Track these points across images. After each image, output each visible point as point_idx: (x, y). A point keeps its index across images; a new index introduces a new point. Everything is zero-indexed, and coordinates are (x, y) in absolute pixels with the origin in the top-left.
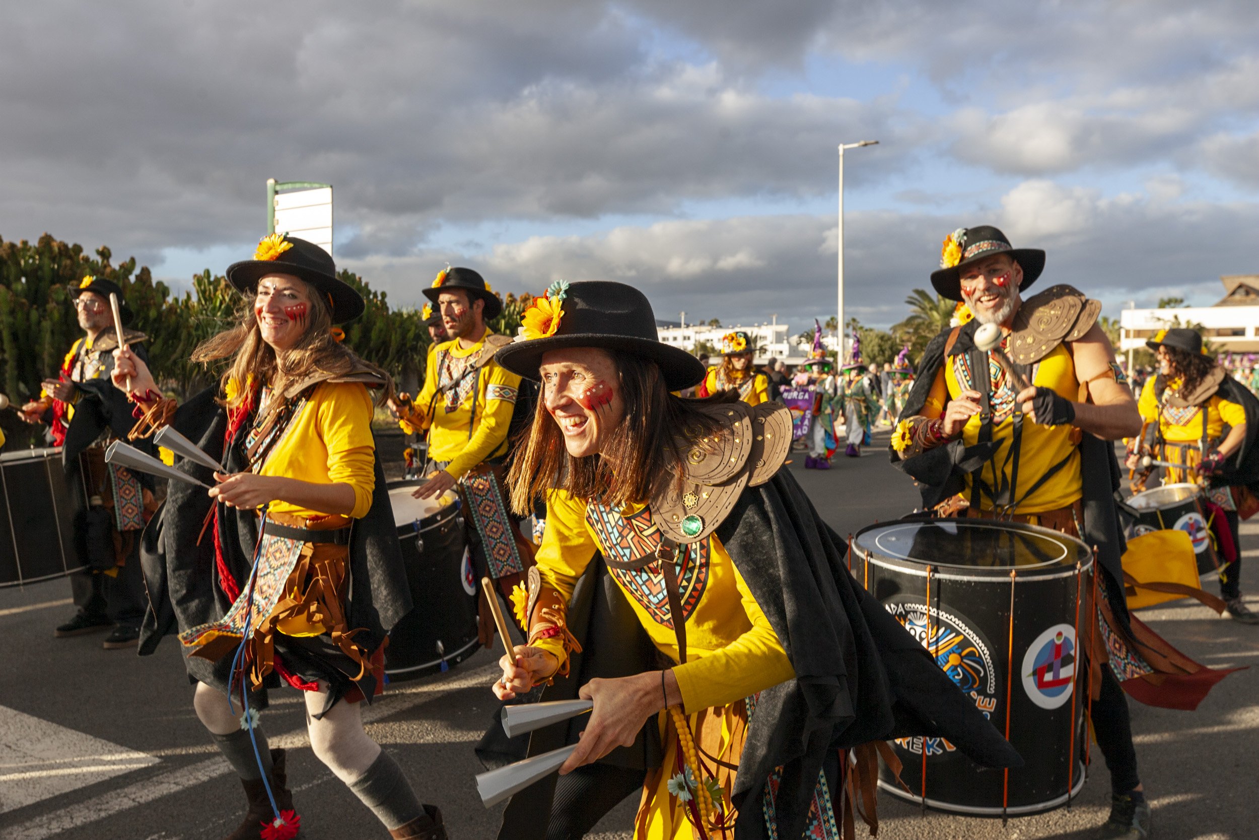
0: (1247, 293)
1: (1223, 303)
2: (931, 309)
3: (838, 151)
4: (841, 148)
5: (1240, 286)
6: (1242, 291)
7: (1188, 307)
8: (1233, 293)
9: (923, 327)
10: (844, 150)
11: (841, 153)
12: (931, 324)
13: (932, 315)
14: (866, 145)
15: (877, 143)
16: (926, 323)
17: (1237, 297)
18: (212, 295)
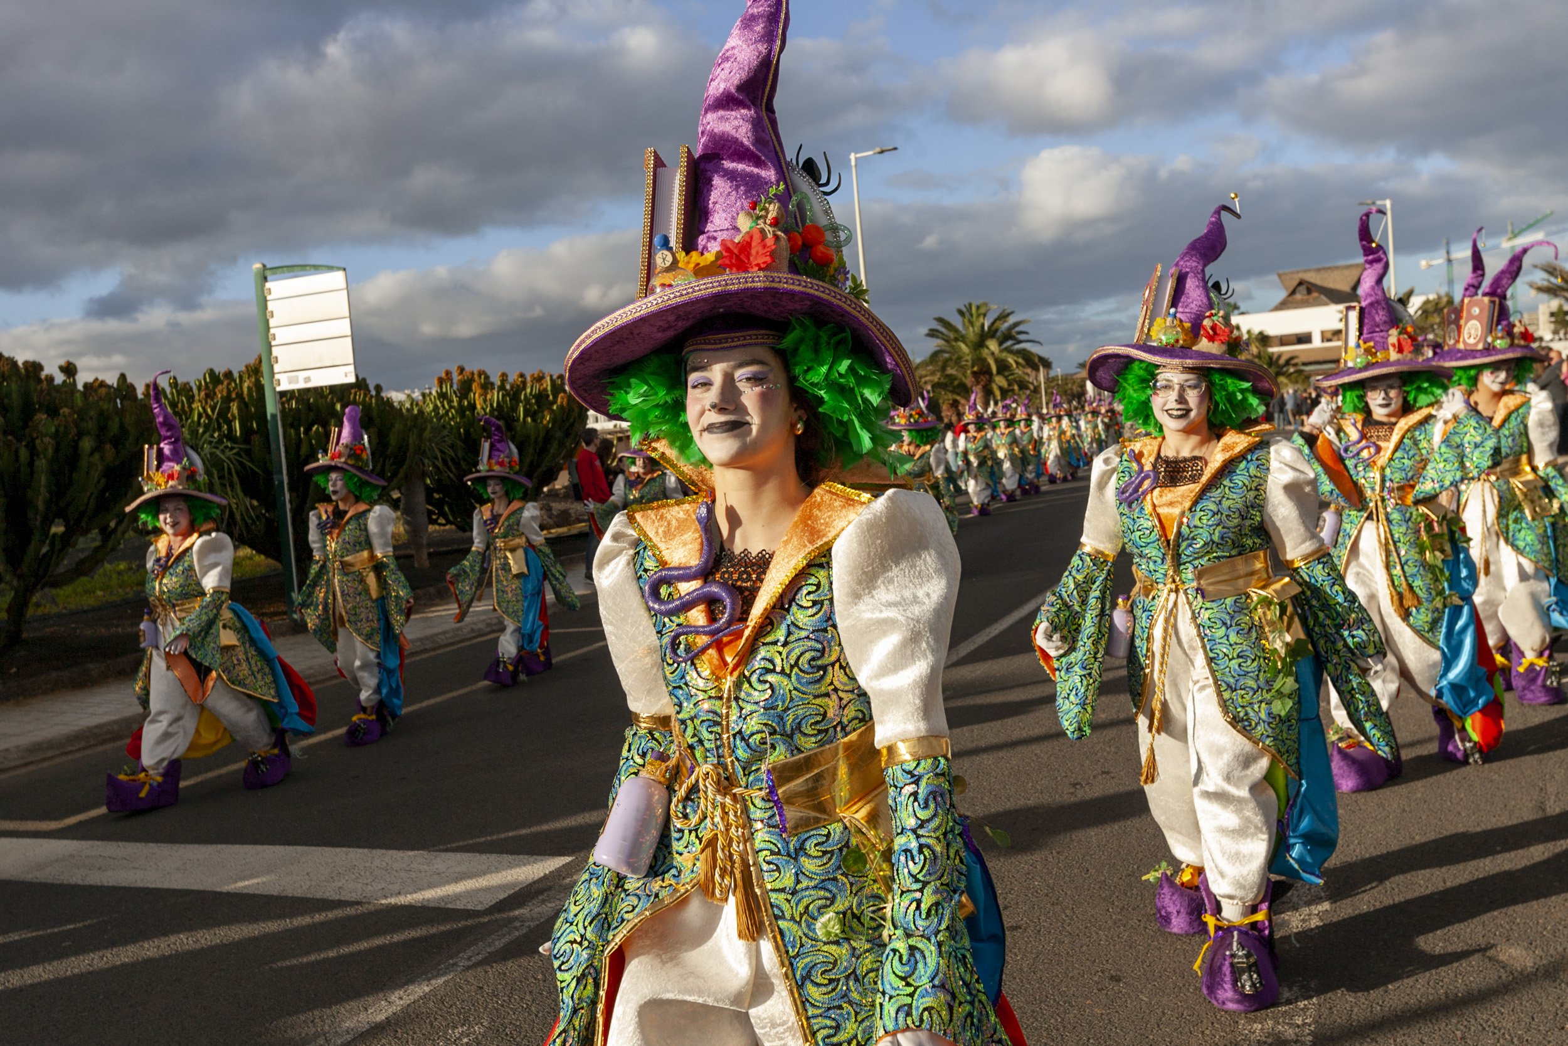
0: (1309, 291)
1: (1283, 306)
2: (956, 340)
3: (850, 160)
4: (852, 156)
5: (1301, 283)
6: (1303, 289)
7: (1243, 313)
8: (1293, 293)
9: (951, 363)
10: (856, 159)
11: (853, 163)
12: (959, 358)
13: (960, 348)
14: (882, 152)
15: (895, 149)
16: (954, 358)
17: (1298, 296)
18: (186, 409)
